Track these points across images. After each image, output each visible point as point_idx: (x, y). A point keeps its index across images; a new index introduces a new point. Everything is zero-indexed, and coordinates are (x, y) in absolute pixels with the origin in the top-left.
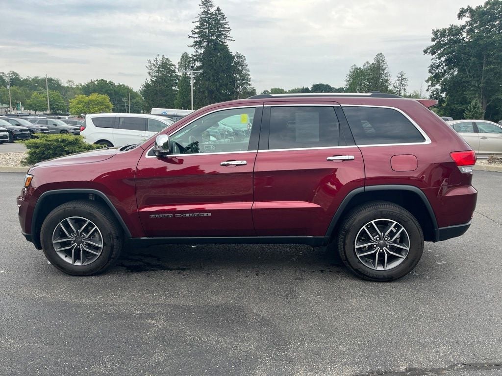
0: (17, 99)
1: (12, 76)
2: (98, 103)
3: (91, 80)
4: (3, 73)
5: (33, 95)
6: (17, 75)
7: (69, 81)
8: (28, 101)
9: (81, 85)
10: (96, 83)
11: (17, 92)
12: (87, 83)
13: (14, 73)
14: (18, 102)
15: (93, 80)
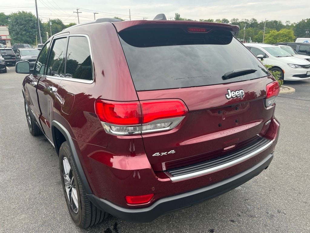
0: (249, 36)
1: (253, 21)
2: (284, 36)
3: (303, 20)
4: (248, 20)
5: (259, 33)
6: (256, 20)
7: (287, 22)
8: (256, 37)
9: (295, 24)
10: (306, 21)
11: (250, 32)
12: (299, 22)
13: (254, 20)
14: (249, 38)
15: (304, 20)
